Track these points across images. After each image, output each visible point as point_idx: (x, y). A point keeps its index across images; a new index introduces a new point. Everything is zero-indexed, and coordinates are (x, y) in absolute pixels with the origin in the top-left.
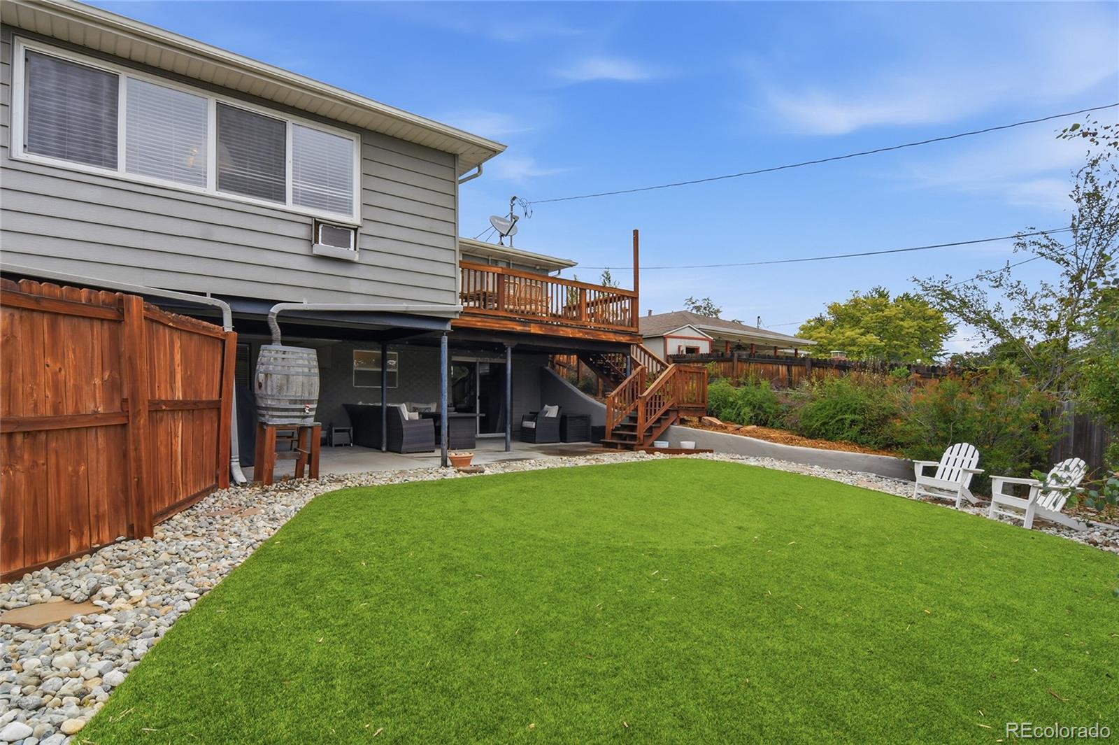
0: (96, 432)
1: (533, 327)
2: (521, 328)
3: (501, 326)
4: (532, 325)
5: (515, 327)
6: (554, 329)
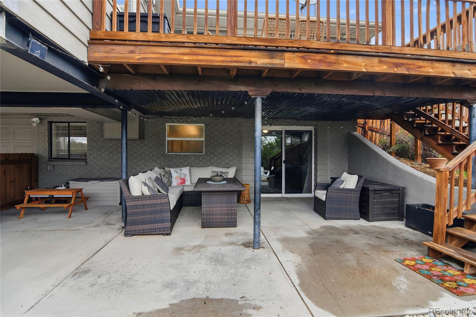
1: (290, 59)
6: (329, 60)
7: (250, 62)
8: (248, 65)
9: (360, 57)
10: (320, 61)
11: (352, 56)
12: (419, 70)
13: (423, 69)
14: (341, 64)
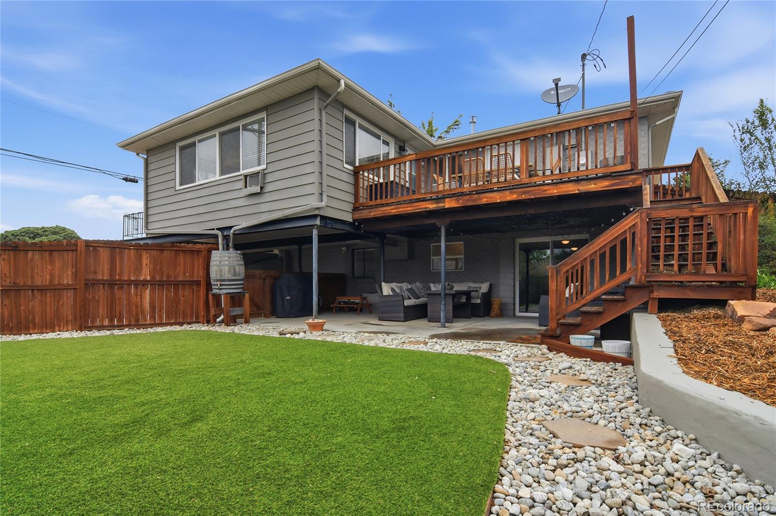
0: (67, 292)
1: (449, 202)
2: (434, 206)
3: (415, 208)
4: (447, 200)
5: (428, 206)
6: (474, 198)
7: (426, 208)
8: (425, 210)
9: (495, 192)
10: (467, 200)
11: (489, 193)
12: (543, 193)
13: (548, 192)
14: (482, 199)
